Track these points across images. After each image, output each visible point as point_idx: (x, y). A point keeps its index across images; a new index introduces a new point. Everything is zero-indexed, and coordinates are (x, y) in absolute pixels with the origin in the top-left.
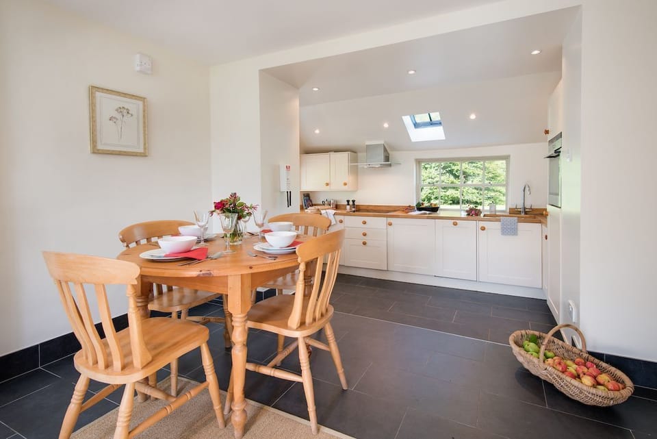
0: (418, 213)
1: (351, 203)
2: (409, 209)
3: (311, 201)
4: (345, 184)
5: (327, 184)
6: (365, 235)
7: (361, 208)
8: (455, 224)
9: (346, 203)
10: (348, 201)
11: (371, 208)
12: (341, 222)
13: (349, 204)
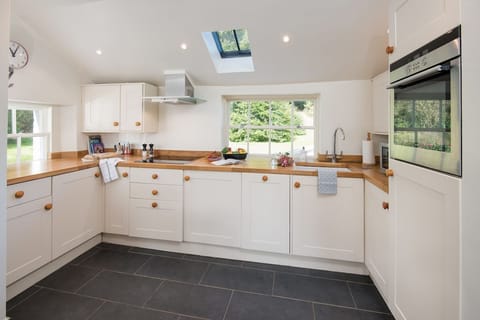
0: (223, 162)
1: (148, 147)
2: (214, 156)
3: (102, 145)
4: (139, 124)
5: (116, 124)
6: (155, 193)
7: (162, 154)
8: (265, 179)
9: (142, 148)
10: (145, 146)
11: (171, 154)
12: (126, 175)
13: (145, 149)
